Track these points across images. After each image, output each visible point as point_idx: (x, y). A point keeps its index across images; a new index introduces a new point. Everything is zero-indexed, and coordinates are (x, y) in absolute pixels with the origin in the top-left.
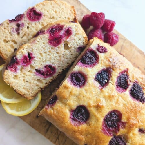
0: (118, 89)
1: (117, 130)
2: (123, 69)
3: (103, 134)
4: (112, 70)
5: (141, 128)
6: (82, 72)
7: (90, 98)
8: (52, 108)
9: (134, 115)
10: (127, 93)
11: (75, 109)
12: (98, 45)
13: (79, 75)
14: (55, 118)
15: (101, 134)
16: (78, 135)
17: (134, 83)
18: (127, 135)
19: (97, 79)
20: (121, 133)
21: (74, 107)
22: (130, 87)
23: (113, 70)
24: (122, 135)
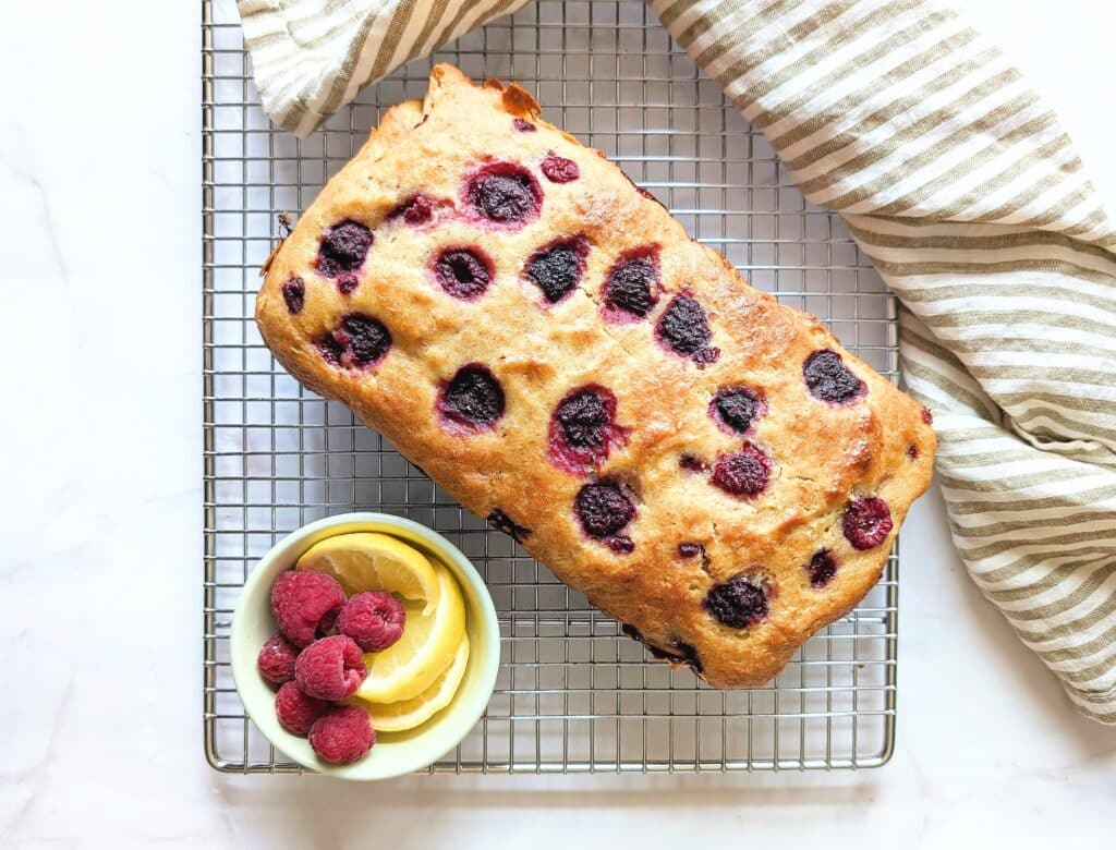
0: (609, 313)
1: (601, 455)
2: (635, 241)
3: (552, 470)
4: (587, 244)
5: (689, 451)
6: (478, 247)
7: (502, 339)
8: (375, 374)
9: (661, 403)
10: (646, 327)
11: (453, 375)
12: (551, 153)
13: (466, 257)
14: (385, 407)
15: (544, 468)
16: (466, 471)
17: (679, 295)
18: (634, 472)
19: (530, 274)
20: (615, 468)
21: (450, 370)
22: (660, 308)
23: (595, 243)
24: (618, 476)
